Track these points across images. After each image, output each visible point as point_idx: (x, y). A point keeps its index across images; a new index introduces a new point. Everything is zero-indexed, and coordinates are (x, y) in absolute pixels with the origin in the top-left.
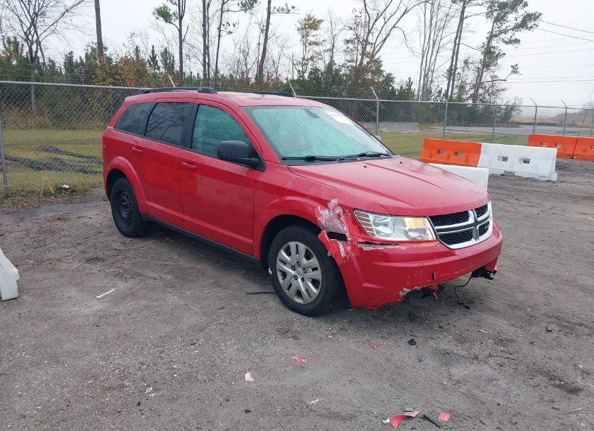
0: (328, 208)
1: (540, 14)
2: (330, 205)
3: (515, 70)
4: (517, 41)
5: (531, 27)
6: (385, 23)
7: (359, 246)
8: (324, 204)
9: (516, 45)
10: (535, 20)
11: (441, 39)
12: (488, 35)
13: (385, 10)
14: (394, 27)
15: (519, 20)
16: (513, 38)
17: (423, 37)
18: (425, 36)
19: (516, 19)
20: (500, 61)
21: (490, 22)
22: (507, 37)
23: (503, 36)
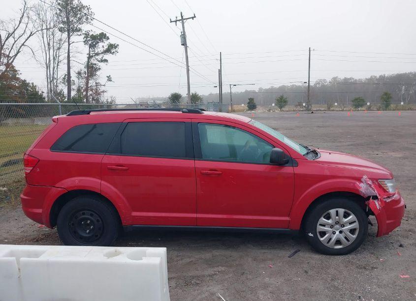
0: (362, 182)
1: (118, 45)
2: (362, 180)
3: (109, 79)
4: (106, 61)
5: (114, 52)
6: (15, 41)
7: (385, 200)
8: (359, 180)
9: (106, 63)
10: (115, 48)
11: (59, 56)
12: (88, 56)
13: (14, 32)
14: (23, 45)
15: (106, 47)
16: (104, 59)
17: (44, 54)
18: (46, 53)
19: (103, 47)
20: (98, 73)
21: (87, 47)
22: (99, 57)
23: (97, 57)
